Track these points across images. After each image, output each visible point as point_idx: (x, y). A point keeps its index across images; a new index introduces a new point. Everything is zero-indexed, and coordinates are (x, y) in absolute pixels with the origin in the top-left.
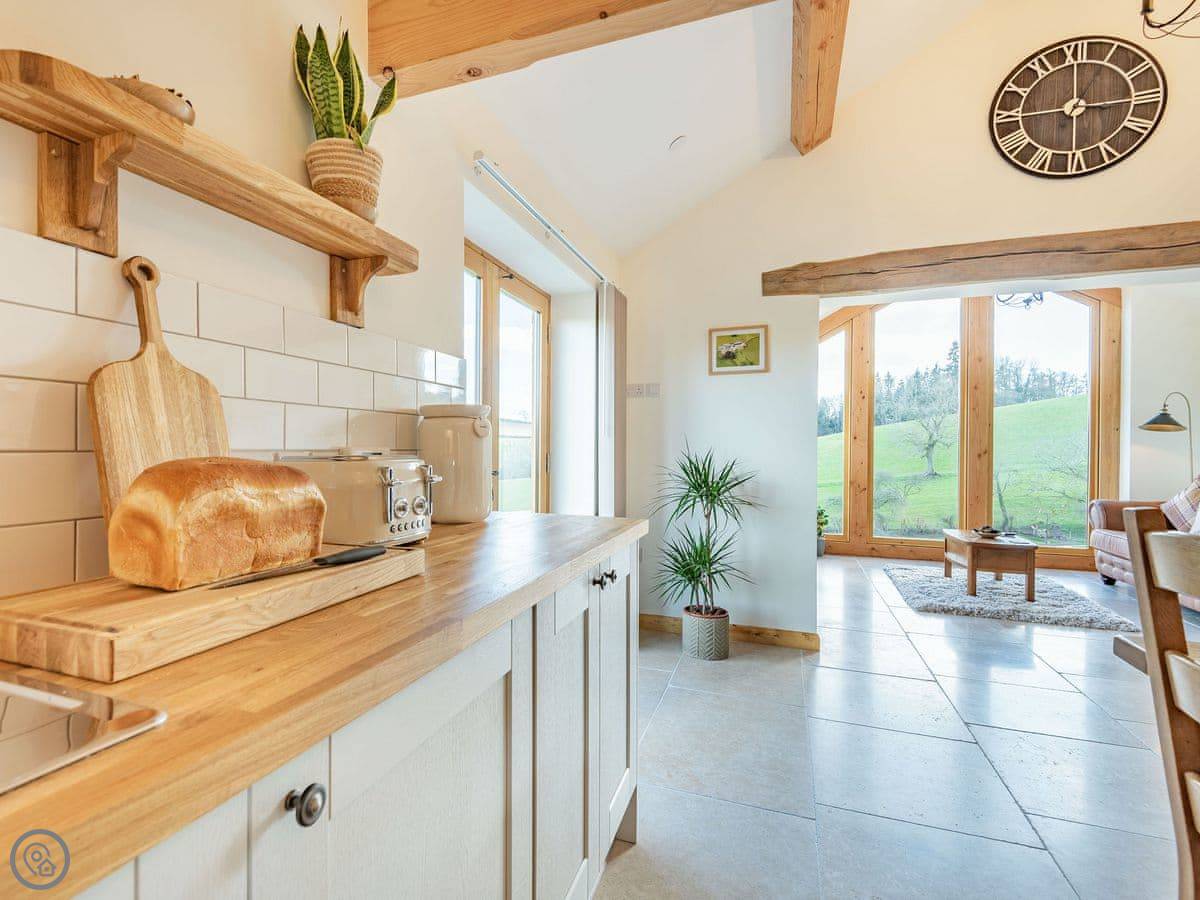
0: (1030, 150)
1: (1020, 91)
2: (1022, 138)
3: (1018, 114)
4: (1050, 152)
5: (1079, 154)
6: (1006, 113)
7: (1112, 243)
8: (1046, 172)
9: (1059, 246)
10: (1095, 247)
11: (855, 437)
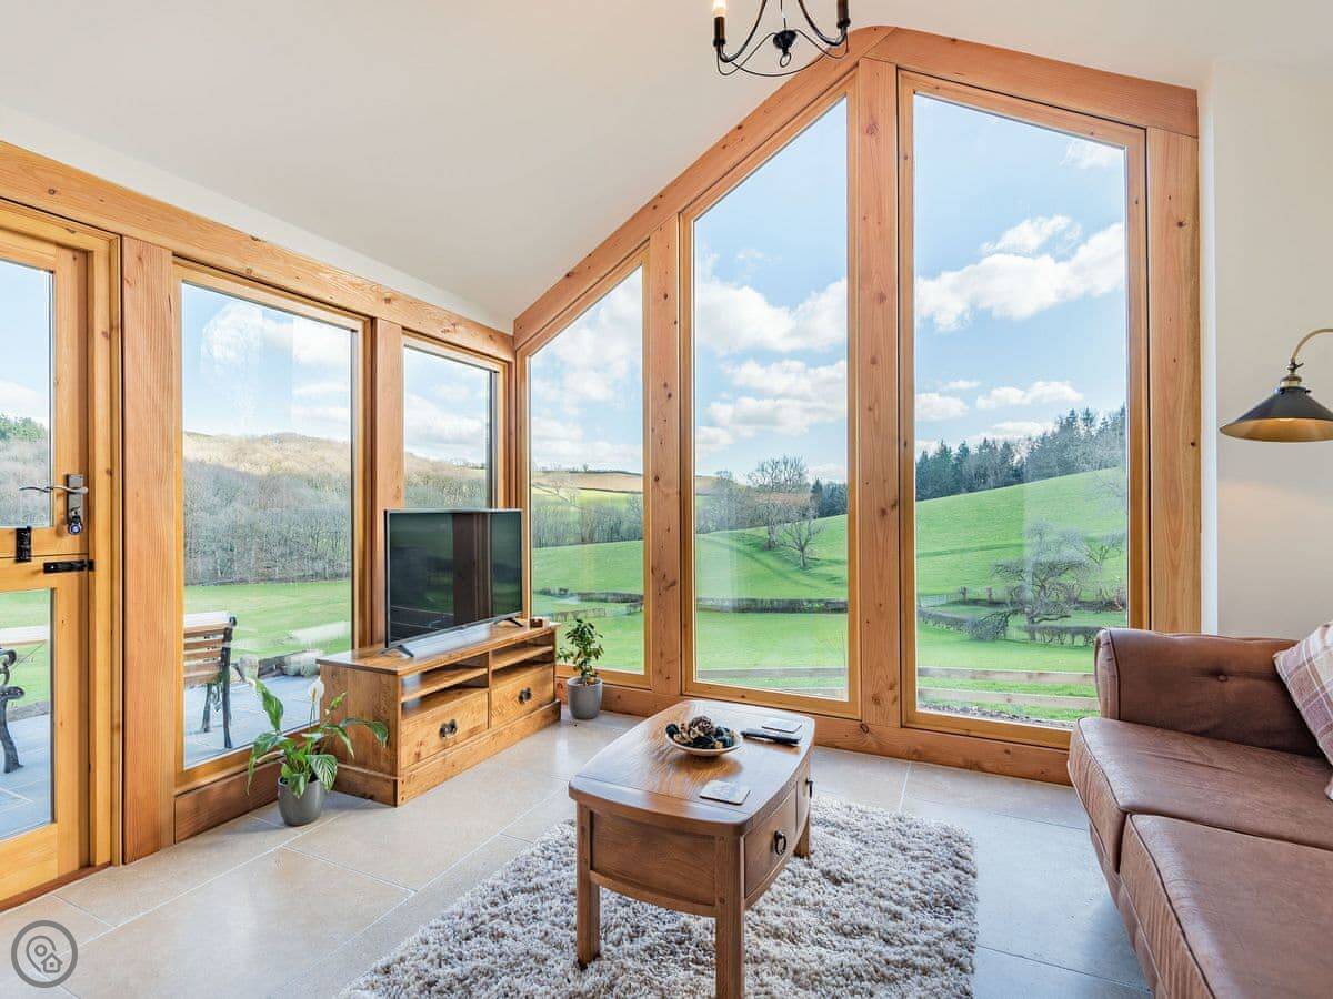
11: (657, 479)
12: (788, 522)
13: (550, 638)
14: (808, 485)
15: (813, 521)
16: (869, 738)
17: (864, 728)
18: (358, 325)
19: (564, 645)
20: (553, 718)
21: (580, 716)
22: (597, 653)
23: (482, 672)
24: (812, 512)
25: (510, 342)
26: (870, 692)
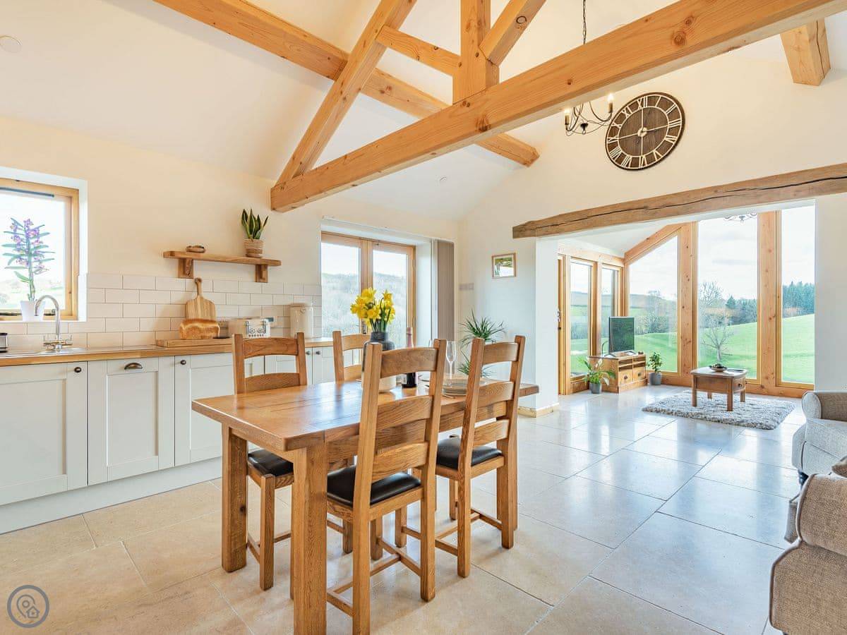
0: (622, 156)
1: (618, 126)
2: (619, 150)
3: (617, 138)
4: (631, 157)
5: (644, 156)
6: (612, 138)
7: (661, 203)
8: (629, 168)
9: (636, 206)
10: (653, 206)
11: (683, 307)
12: (708, 327)
13: (644, 358)
14: (723, 300)
15: (728, 327)
16: (764, 390)
17: (762, 387)
18: (592, 264)
19: (648, 360)
20: (646, 383)
21: (654, 384)
22: (660, 364)
23: (630, 364)
24: (726, 321)
25: (624, 261)
26: (764, 375)
